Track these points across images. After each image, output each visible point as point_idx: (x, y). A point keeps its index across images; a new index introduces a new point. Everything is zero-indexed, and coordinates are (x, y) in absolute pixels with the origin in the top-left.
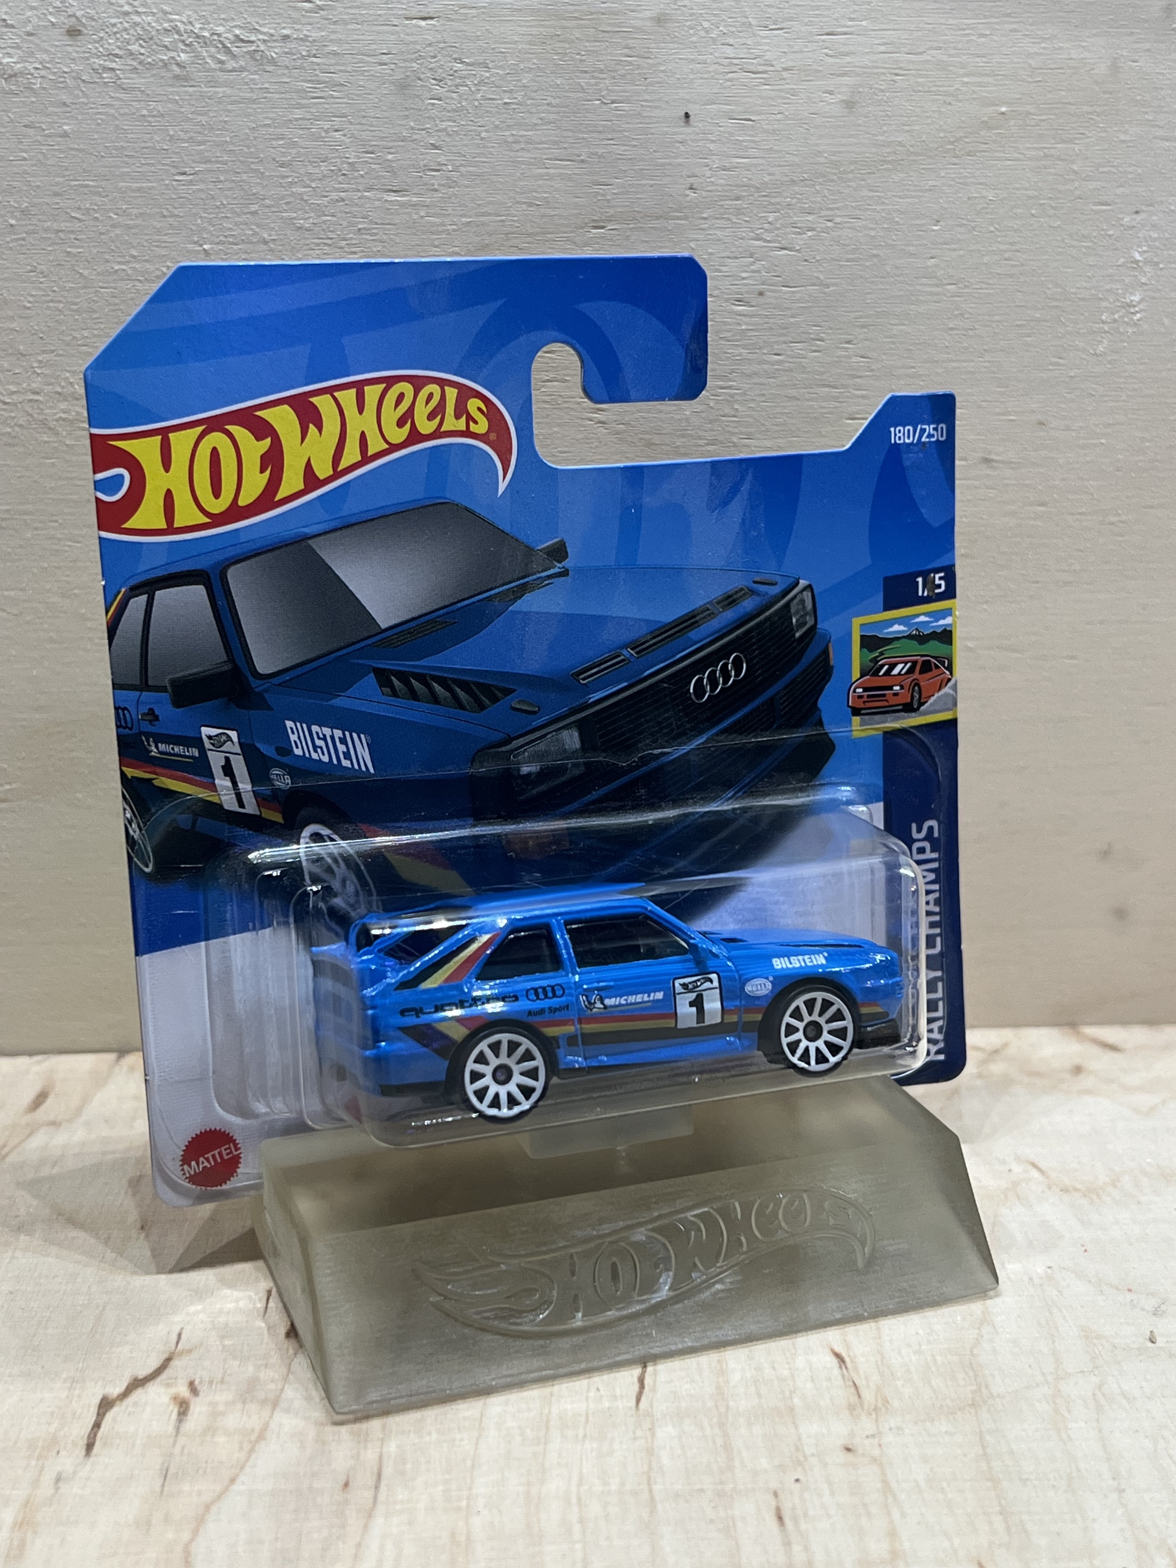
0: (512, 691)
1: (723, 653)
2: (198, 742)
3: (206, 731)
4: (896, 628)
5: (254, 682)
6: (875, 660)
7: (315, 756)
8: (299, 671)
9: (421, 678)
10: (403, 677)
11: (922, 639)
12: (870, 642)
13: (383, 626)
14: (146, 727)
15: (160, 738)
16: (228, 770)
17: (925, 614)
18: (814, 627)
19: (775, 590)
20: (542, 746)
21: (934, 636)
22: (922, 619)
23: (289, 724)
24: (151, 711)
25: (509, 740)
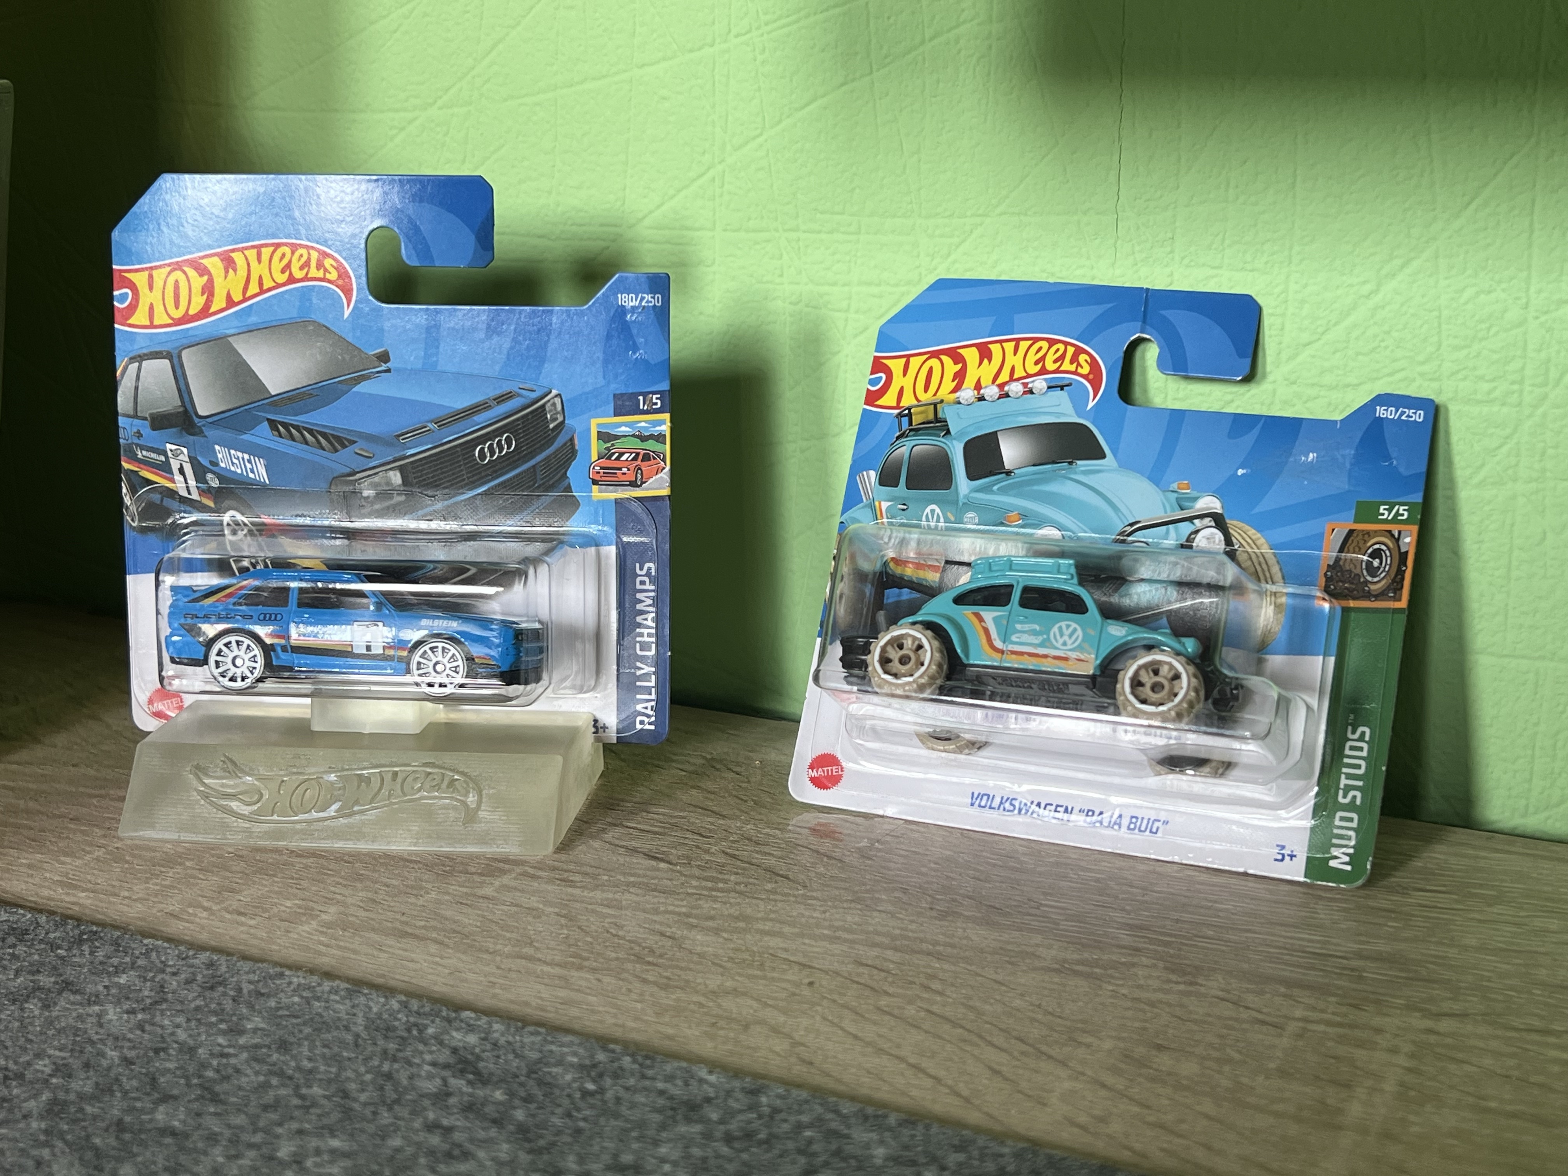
0: (355, 442)
1: (499, 432)
2: (165, 453)
3: (169, 446)
4: (623, 429)
5: (196, 420)
6: (608, 449)
7: (233, 469)
8: (222, 416)
9: (297, 428)
10: (286, 425)
11: (643, 438)
12: (603, 436)
13: (273, 393)
14: (136, 441)
15: (142, 448)
16: (181, 471)
17: (645, 422)
18: (563, 422)
19: (534, 395)
20: (376, 479)
21: (651, 437)
22: (643, 424)
23: (217, 447)
24: (139, 432)
25: (354, 473)
